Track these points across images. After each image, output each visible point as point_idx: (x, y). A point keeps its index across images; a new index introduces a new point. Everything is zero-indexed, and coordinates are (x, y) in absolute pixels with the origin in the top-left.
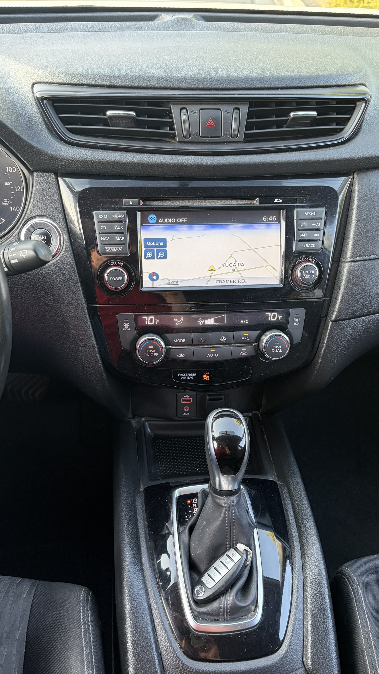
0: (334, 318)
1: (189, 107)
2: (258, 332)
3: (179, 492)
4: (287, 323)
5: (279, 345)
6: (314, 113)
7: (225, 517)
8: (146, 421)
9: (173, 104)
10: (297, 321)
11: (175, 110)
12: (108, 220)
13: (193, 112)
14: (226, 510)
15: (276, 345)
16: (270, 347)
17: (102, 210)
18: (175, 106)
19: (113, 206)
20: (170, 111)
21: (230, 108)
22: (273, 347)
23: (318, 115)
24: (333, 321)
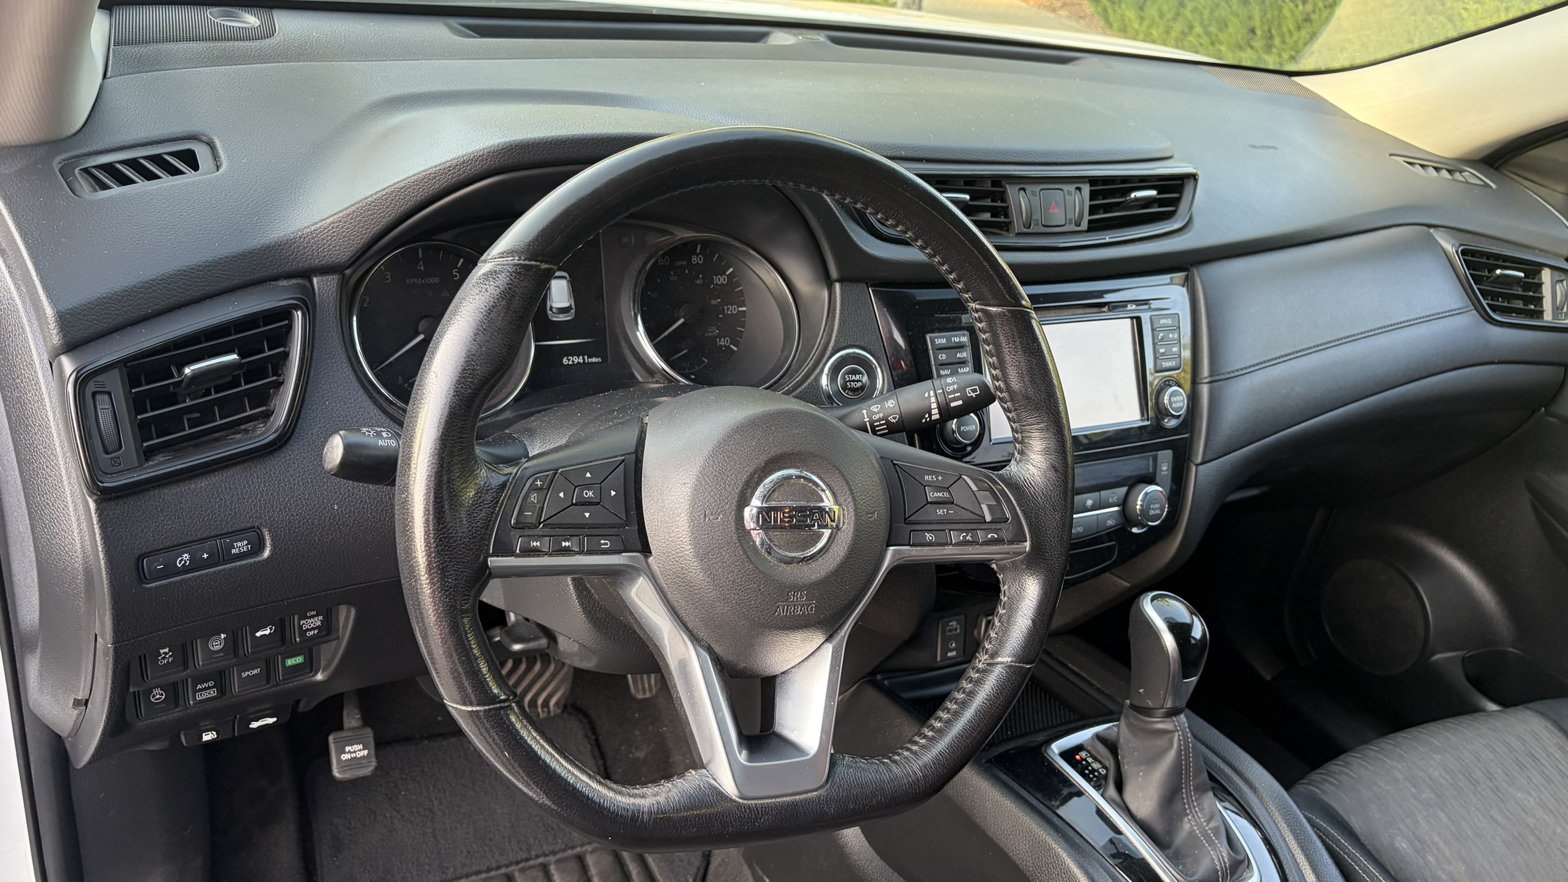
0: (1199, 460)
1: (1029, 188)
2: (1124, 490)
3: (1058, 748)
4: (1155, 473)
5: (1157, 503)
6: (1153, 193)
7: (1180, 745)
8: (884, 679)
9: (1009, 184)
10: (1165, 468)
11: (1011, 191)
12: (948, 345)
13: (1033, 193)
14: (1179, 736)
15: (1154, 504)
16: (1149, 508)
17: (939, 332)
18: (1012, 186)
19: (950, 326)
20: (1004, 193)
21: (1072, 188)
22: (1152, 506)
23: (1158, 194)
24: (1197, 465)
